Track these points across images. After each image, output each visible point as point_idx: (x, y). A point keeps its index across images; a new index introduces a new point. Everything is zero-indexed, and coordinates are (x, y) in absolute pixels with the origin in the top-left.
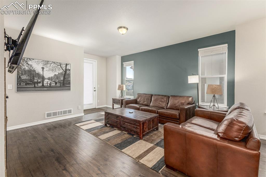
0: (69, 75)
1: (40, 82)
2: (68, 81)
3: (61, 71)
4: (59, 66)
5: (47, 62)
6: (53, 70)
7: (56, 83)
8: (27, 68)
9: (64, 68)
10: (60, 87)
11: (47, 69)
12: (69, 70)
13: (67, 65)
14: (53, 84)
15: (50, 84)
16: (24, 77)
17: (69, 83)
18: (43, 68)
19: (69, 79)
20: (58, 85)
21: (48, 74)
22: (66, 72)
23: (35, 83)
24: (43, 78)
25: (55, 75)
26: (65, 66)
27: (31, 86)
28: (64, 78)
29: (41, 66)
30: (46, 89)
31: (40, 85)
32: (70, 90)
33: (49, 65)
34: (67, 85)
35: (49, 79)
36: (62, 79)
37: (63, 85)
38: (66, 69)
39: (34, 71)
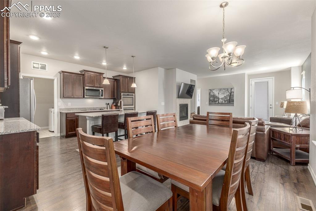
0: (233, 95)
1: (217, 101)
2: (233, 99)
3: (228, 93)
4: (227, 91)
5: (220, 90)
6: (223, 94)
7: (225, 101)
8: (212, 94)
9: (230, 92)
10: (227, 103)
11: (221, 93)
12: (233, 92)
13: (231, 89)
14: (224, 102)
15: (222, 102)
16: (211, 99)
17: (233, 101)
18: (219, 93)
19: (233, 98)
20: (226, 102)
21: (221, 96)
22: (231, 94)
23: (215, 101)
24: (219, 99)
25: (225, 96)
26: (230, 90)
27: (213, 103)
28: (230, 98)
29: (218, 92)
30: (220, 104)
31: (217, 102)
32: (234, 105)
33: (221, 91)
34: (232, 103)
35: (221, 99)
36: (229, 98)
37: (229, 102)
38: (231, 92)
39: (215, 95)
